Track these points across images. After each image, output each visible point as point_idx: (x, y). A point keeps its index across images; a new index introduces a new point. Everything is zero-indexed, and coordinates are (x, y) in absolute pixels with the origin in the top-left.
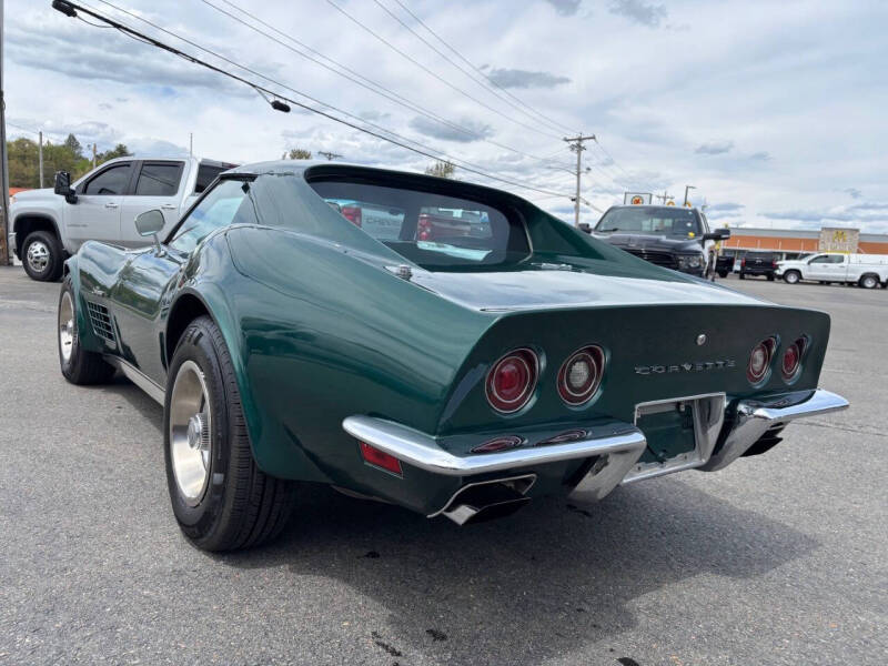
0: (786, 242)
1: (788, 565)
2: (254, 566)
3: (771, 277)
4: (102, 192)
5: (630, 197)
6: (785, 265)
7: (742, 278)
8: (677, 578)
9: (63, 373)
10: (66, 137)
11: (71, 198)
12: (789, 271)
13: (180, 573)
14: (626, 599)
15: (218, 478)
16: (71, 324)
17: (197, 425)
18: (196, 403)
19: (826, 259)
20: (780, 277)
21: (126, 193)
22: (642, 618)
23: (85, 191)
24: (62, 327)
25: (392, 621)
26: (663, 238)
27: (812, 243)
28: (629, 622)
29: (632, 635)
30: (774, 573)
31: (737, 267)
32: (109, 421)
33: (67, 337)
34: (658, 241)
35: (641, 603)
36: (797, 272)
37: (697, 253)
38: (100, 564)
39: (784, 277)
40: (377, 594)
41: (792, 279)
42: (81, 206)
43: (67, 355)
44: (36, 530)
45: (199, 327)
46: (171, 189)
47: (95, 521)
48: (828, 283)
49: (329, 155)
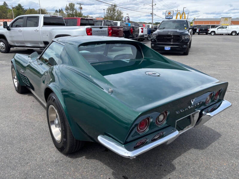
0: (211, 22)
1: (213, 144)
2: (76, 158)
3: (207, 34)
4: (17, 26)
5: (167, 12)
6: (211, 30)
7: (199, 34)
8: (185, 151)
9: (16, 91)
10: (3, 3)
11: (8, 29)
12: (212, 32)
14: (173, 160)
16: (16, 77)
17: (57, 122)
18: (55, 115)
19: (222, 28)
20: (209, 34)
21: (24, 26)
22: (176, 166)
23: (12, 27)
24: (14, 78)
25: (113, 174)
26: (178, 30)
27: (219, 22)
28: (173, 168)
29: (174, 173)
30: (209, 147)
31: (197, 31)
32: (31, 107)
33: (15, 80)
34: (176, 32)
35: (176, 162)
36: (214, 32)
37: (187, 34)
38: (36, 160)
39: (210, 34)
41: (213, 34)
42: (12, 30)
43: (16, 86)
44: (18, 150)
46: (36, 25)
47: (33, 145)
48: (222, 34)
49: (80, 4)
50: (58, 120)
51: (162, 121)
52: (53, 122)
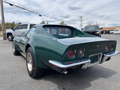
0: (111, 28)
2: (39, 80)
3: (109, 34)
4: (18, 29)
5: (89, 24)
6: (111, 32)
7: (105, 34)
8: (97, 79)
9: (14, 54)
10: (13, 22)
11: (14, 30)
12: (112, 33)
13: (29, 81)
14: (90, 82)
15: (33, 68)
16: (14, 47)
17: (30, 61)
18: (30, 58)
19: (117, 31)
20: (110, 34)
21: (21, 29)
22: (92, 85)
23: (15, 29)
24: (13, 48)
26: (93, 30)
27: (115, 28)
28: (90, 85)
30: (111, 77)
31: (104, 33)
33: (14, 49)
35: (92, 83)
36: (113, 33)
37: (98, 31)
38: (19, 80)
39: (111, 33)
40: (56, 83)
41: (112, 34)
42: (15, 31)
43: (14, 52)
44: (11, 76)
45: (30, 48)
46: (26, 28)
47: (18, 75)
48: (117, 34)
49: (47, 22)
50: (31, 60)
51: (81, 54)
52: (29, 62)
